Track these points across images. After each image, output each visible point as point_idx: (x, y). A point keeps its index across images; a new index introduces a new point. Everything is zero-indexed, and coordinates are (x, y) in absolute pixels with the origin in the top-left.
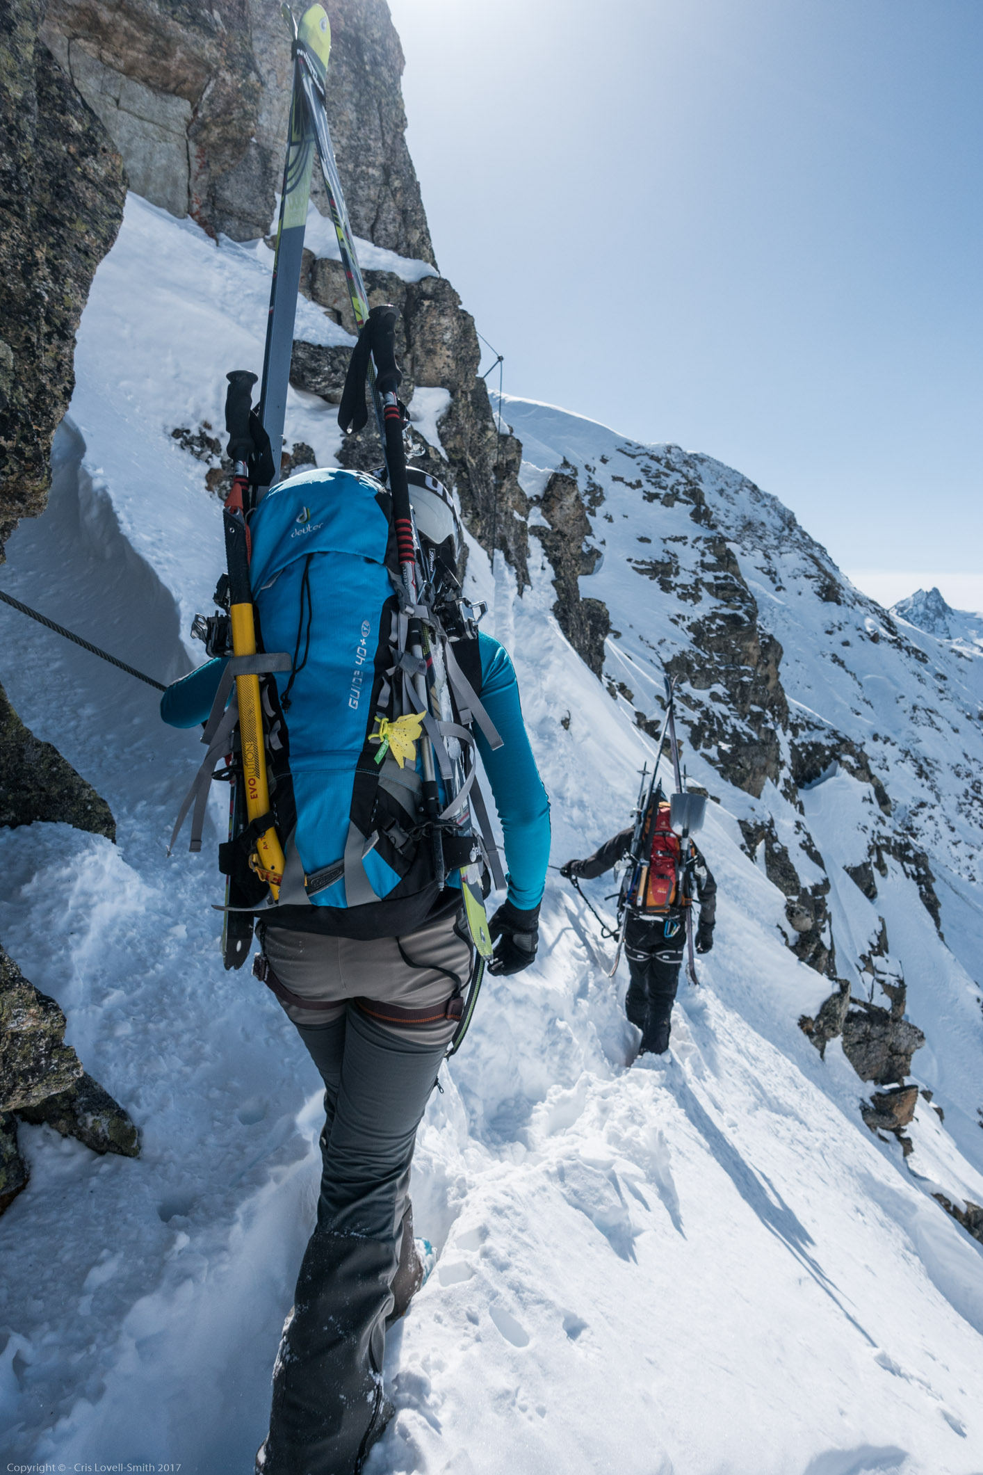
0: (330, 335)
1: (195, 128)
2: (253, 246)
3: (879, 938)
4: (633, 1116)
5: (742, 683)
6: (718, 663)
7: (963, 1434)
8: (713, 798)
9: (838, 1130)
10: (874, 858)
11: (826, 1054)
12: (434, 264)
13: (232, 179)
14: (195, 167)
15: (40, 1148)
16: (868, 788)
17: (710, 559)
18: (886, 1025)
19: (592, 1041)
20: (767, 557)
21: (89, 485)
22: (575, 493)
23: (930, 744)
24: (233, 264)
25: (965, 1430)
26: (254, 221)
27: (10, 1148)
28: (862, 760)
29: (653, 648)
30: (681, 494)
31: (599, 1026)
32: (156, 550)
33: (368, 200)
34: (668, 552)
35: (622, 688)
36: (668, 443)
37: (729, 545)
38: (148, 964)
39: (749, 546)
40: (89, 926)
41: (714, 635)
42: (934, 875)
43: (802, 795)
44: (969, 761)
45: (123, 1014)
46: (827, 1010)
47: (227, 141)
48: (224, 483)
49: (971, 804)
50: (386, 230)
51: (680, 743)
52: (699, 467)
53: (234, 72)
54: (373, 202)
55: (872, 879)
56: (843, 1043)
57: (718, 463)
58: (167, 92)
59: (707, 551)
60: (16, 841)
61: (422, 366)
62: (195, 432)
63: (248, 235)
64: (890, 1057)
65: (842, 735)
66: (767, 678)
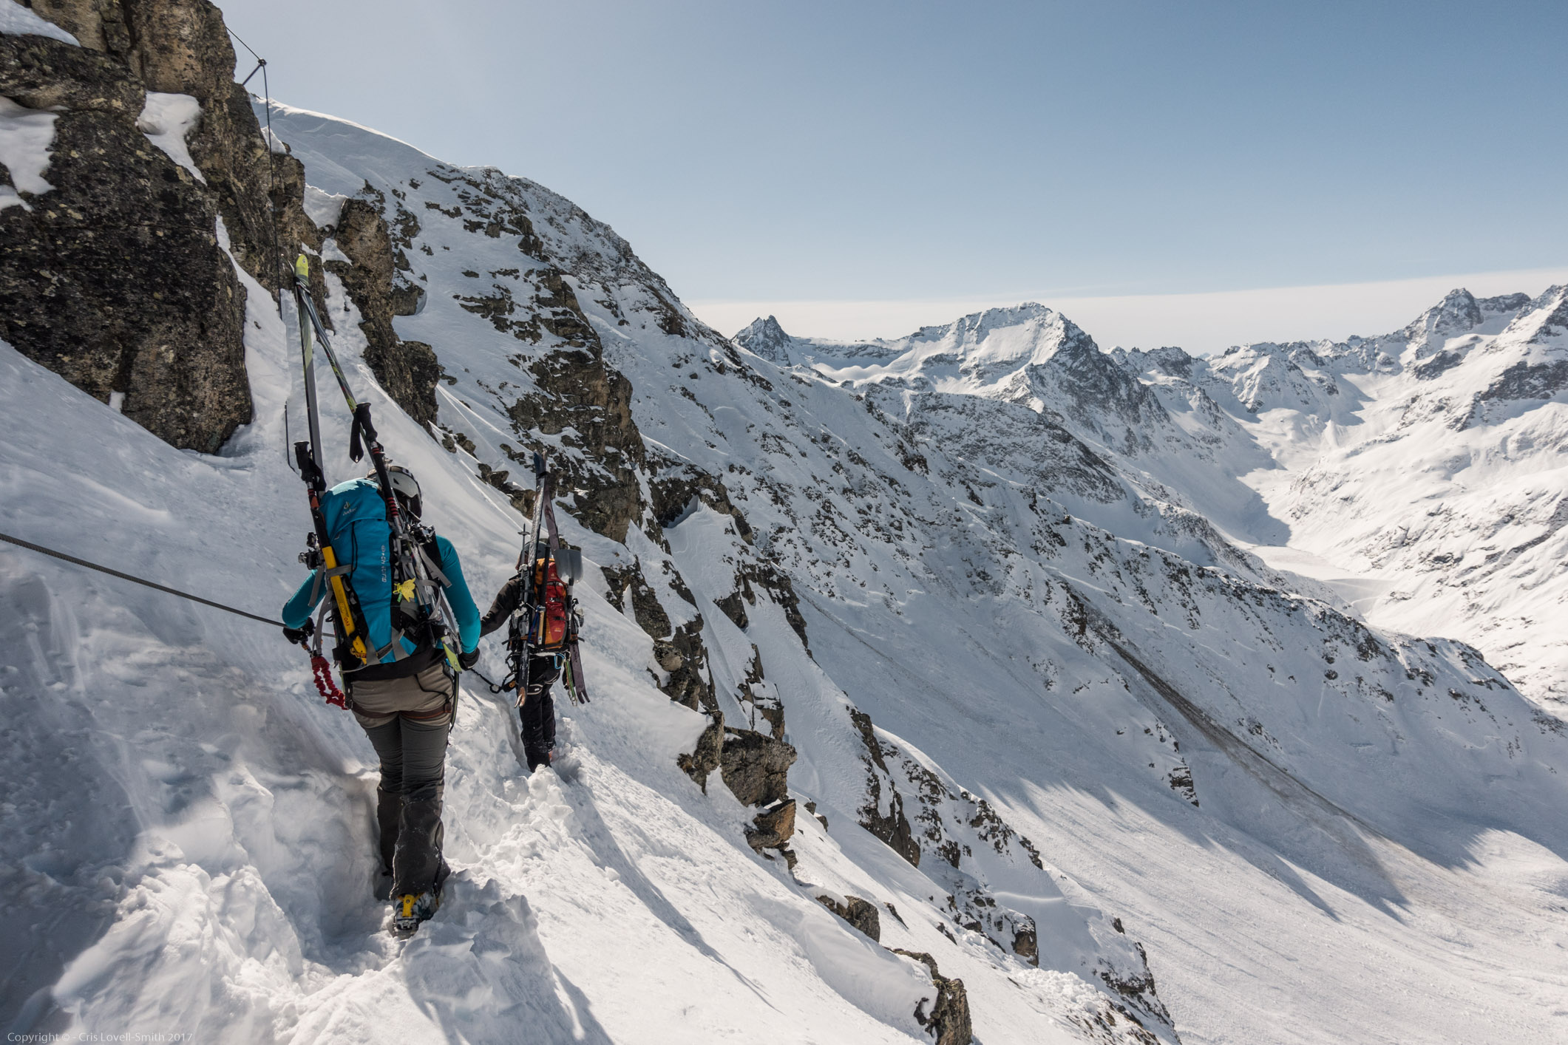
3: (754, 666)
5: (594, 423)
6: (566, 404)
9: (723, 858)
10: (742, 588)
11: (707, 787)
16: (729, 519)
17: (546, 293)
18: (760, 749)
20: (606, 289)
22: (377, 221)
23: (782, 470)
28: (721, 492)
29: (495, 393)
30: (506, 222)
34: (499, 287)
35: (462, 439)
36: (486, 166)
37: (564, 278)
39: (586, 278)
41: (558, 375)
42: (798, 596)
43: (667, 534)
44: (817, 482)
46: (704, 744)
49: (823, 524)
52: (524, 193)
55: (742, 610)
56: (722, 773)
57: (544, 190)
59: (541, 285)
61: (155, 66)
64: (767, 777)
65: (699, 469)
66: (619, 417)
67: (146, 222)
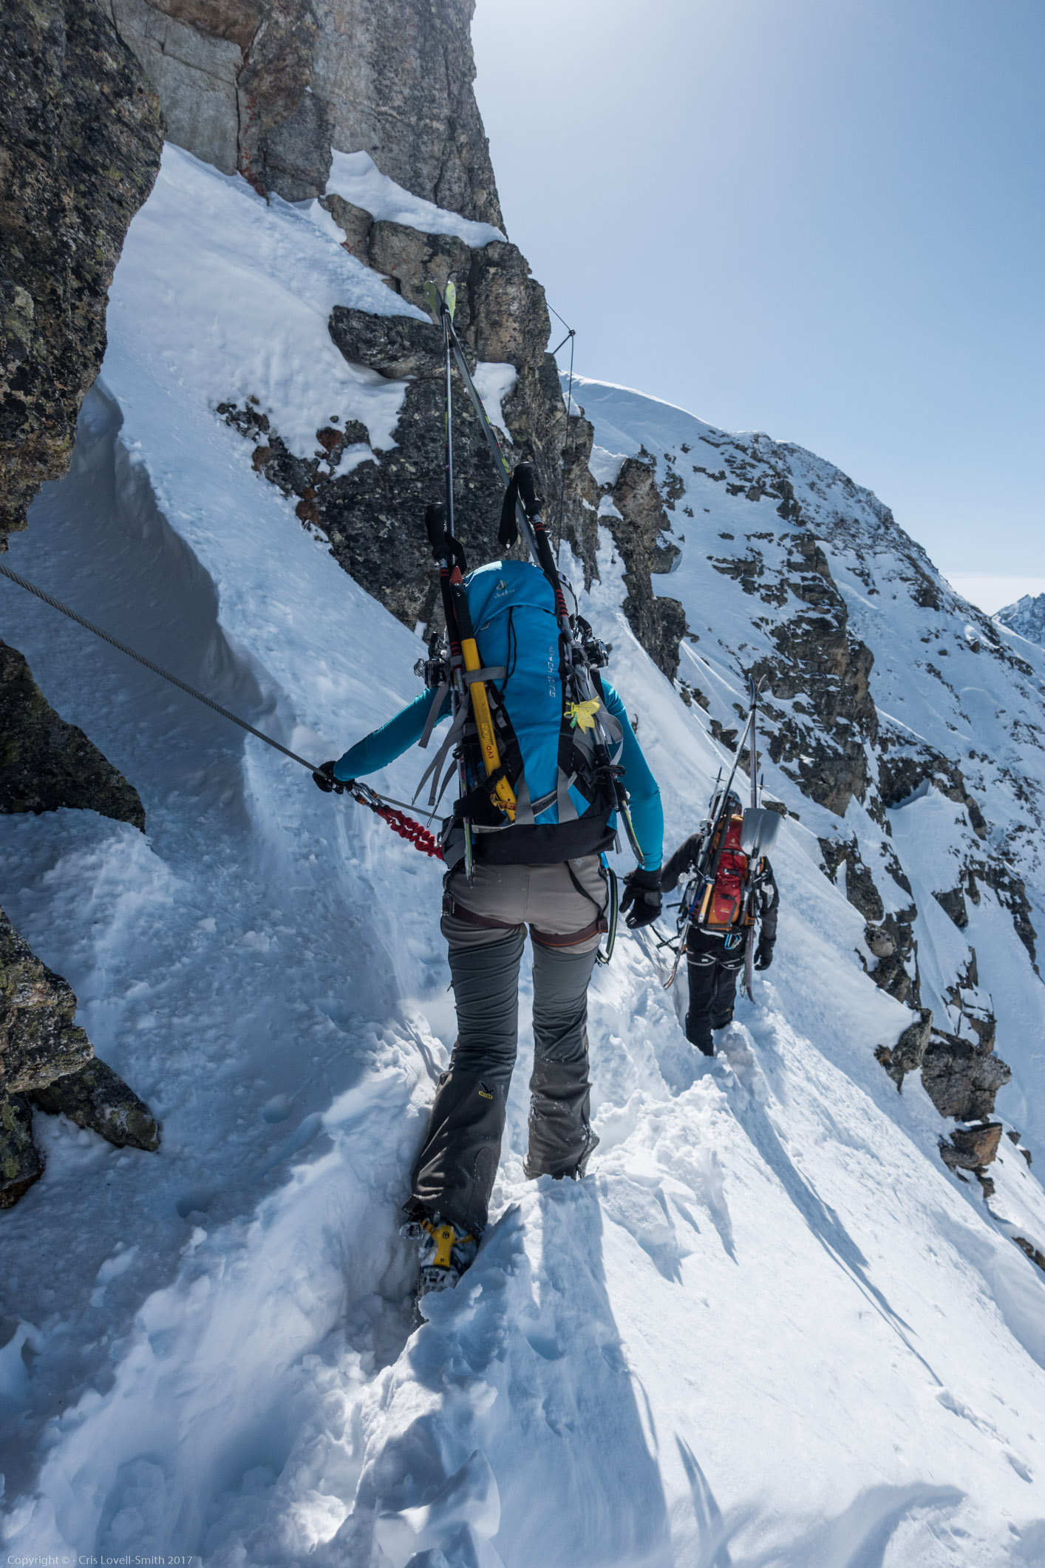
0: (387, 303)
1: (246, 75)
2: (307, 207)
3: (968, 970)
4: (686, 1136)
5: (828, 692)
6: (802, 670)
7: (1029, 1480)
8: (792, 814)
9: (914, 1166)
10: (966, 884)
11: (903, 1087)
12: (502, 228)
13: (286, 134)
14: (245, 118)
15: (56, 1138)
16: (961, 809)
17: (798, 558)
18: (969, 1059)
19: (649, 1060)
20: (860, 557)
21: (126, 459)
22: (650, 481)
23: (1031, 763)
24: (284, 224)
25: (1031, 1476)
26: (308, 179)
27: (23, 1136)
28: (957, 778)
29: (733, 654)
30: (767, 486)
31: (657, 1046)
32: (195, 529)
33: (432, 157)
34: (752, 550)
35: (698, 695)
36: (755, 431)
37: (818, 543)
38: (174, 957)
39: (841, 545)
40: (113, 916)
41: (799, 640)
42: (1031, 904)
43: (889, 815)
45: (147, 1007)
46: (906, 1040)
47: (279, 90)
48: (271, 462)
50: (450, 190)
51: (759, 755)
52: (789, 459)
53: (288, 14)
54: (437, 159)
55: (963, 907)
56: (922, 1076)
57: (810, 454)
58: (216, 36)
59: (794, 549)
60: (41, 827)
61: (487, 339)
62: (241, 407)
63: (301, 195)
64: (973, 1092)
65: (935, 751)
66: (856, 688)
67: (462, 476)
